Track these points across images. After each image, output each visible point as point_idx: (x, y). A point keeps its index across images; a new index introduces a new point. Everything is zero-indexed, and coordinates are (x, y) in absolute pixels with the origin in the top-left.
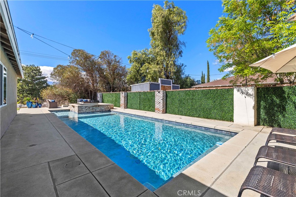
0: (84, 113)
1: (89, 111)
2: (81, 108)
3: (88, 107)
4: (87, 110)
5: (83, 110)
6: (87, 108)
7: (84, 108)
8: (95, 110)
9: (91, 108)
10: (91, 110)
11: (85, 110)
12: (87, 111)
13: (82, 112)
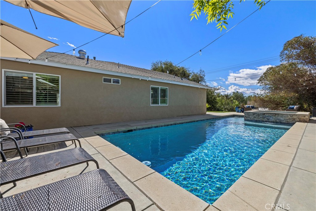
0: (251, 120)
1: (258, 120)
2: (248, 114)
3: (256, 114)
4: (255, 117)
5: (251, 117)
6: (255, 116)
7: (252, 115)
8: (268, 119)
9: (260, 116)
10: (262, 119)
11: (252, 118)
12: (255, 119)
13: (249, 119)
